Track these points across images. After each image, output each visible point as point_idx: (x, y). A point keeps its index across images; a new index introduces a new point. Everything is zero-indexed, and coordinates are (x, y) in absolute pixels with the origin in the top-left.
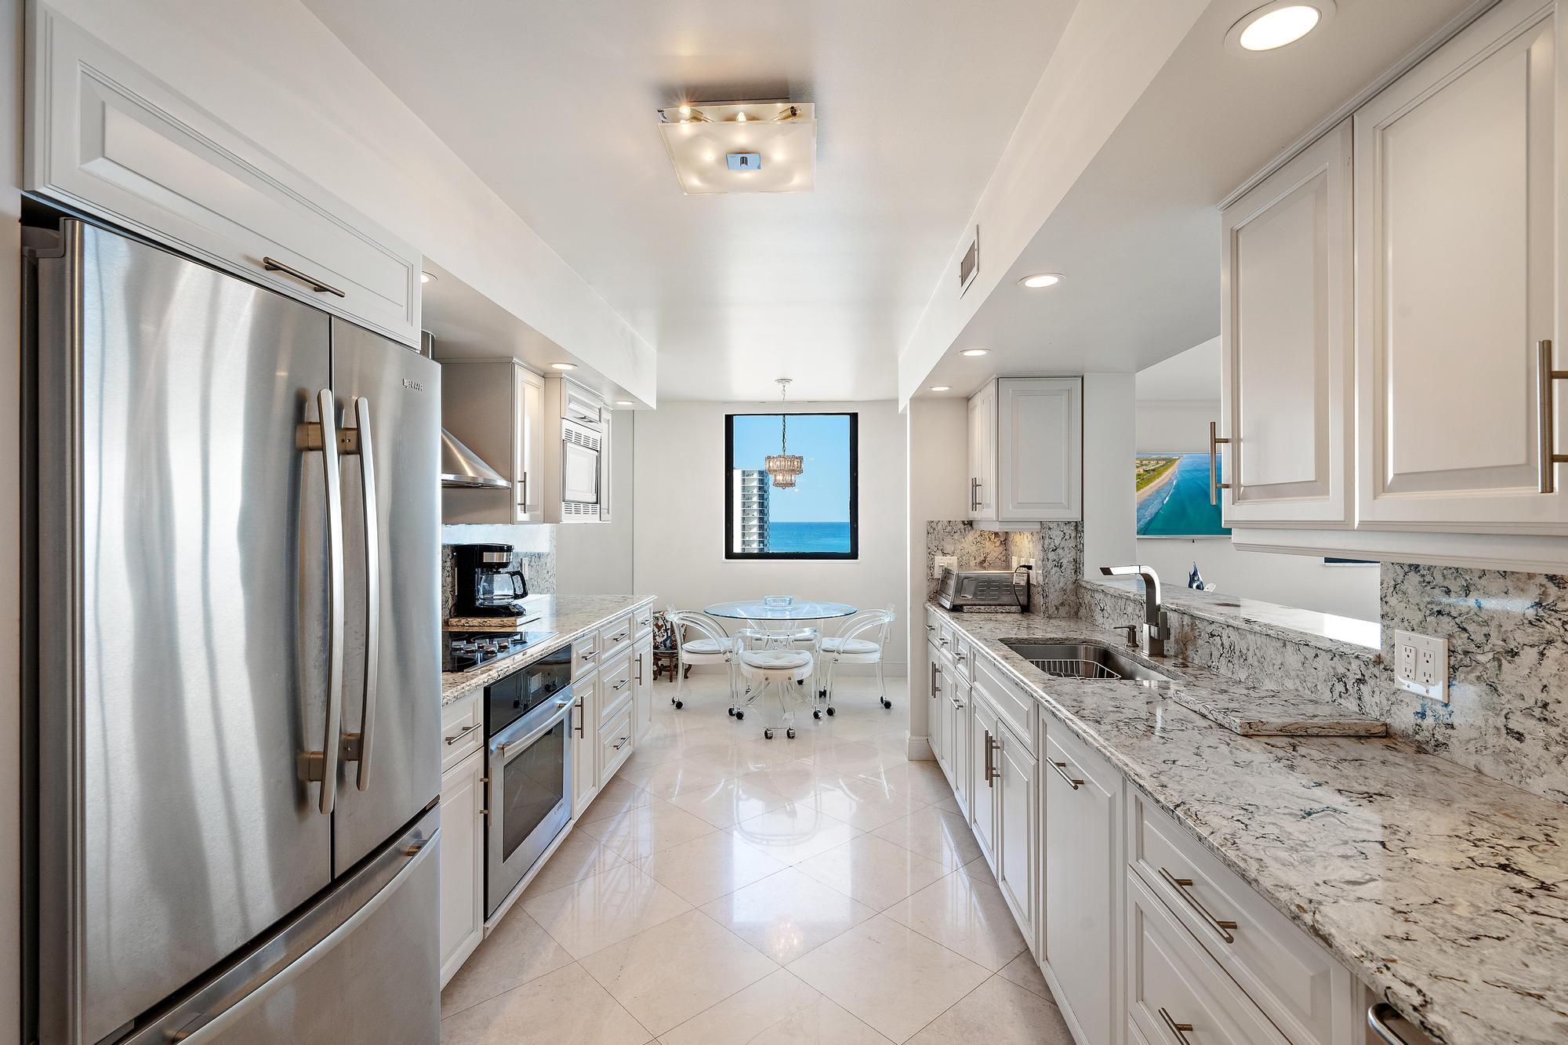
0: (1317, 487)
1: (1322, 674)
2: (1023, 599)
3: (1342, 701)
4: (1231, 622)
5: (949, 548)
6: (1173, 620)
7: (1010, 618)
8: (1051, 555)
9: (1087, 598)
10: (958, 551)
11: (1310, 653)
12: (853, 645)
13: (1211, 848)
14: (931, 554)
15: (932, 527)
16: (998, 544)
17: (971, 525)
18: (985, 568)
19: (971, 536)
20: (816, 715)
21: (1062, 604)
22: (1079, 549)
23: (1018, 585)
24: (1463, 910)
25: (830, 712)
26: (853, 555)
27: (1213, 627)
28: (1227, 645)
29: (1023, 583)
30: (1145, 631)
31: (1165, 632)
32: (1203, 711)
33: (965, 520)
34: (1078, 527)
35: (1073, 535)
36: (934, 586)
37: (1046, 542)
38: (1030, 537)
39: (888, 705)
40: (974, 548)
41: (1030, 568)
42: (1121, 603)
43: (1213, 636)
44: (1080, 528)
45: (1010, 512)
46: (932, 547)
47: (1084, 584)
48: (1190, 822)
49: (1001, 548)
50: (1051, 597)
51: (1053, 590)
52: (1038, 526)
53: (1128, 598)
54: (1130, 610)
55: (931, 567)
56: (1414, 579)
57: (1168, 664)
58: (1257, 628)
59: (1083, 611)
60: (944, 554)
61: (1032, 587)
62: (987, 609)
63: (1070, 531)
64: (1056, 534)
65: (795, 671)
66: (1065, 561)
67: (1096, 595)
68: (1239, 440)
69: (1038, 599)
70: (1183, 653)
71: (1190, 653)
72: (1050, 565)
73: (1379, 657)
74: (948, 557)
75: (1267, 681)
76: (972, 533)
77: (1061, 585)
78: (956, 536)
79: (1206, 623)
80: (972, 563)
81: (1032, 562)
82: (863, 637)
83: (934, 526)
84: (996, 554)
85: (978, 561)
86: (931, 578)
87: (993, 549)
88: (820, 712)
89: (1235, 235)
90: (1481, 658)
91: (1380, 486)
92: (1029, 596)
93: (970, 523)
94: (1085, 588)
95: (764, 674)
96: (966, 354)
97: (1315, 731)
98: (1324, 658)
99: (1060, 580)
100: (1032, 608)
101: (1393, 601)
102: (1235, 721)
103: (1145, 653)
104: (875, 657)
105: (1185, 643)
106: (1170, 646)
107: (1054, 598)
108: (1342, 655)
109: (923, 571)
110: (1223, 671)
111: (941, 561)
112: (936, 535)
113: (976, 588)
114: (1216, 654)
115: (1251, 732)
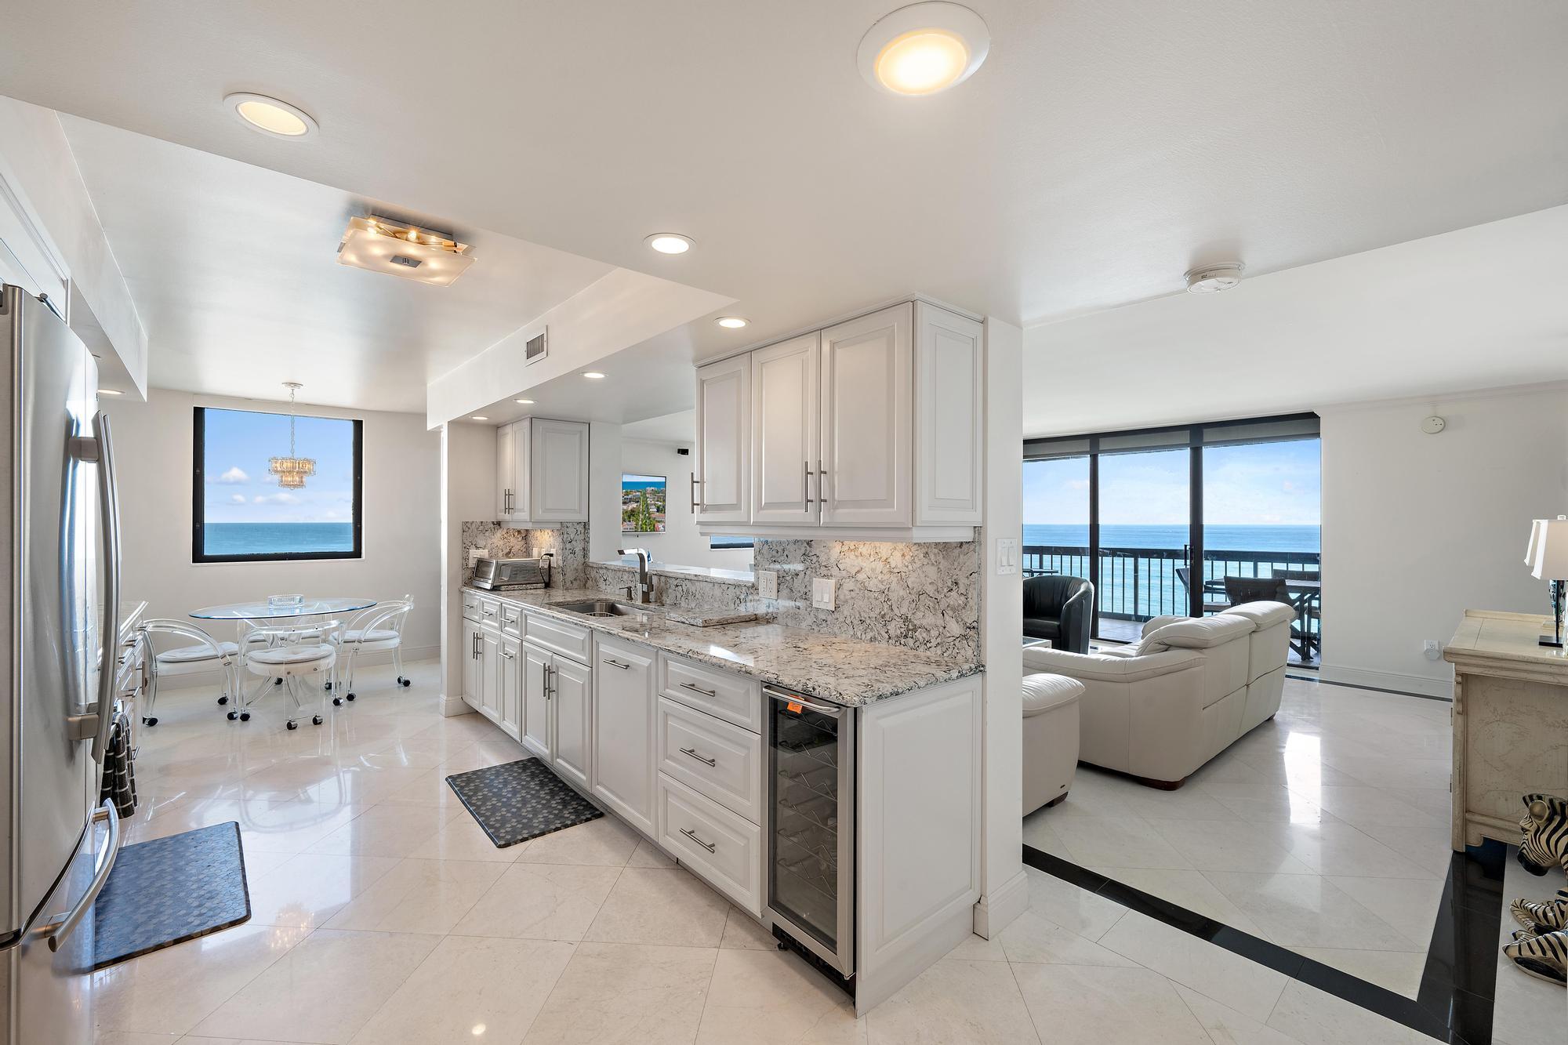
0: (735, 507)
1: (730, 597)
2: (546, 579)
3: (738, 608)
4: (687, 577)
5: (481, 543)
6: (655, 580)
7: (539, 592)
8: (568, 546)
9: (593, 574)
10: (489, 545)
11: (726, 587)
12: (370, 634)
13: (706, 662)
14: (466, 548)
15: (466, 527)
16: (520, 539)
17: (499, 525)
18: (510, 558)
19: (499, 534)
20: (337, 702)
21: (575, 579)
22: (586, 541)
23: (543, 568)
24: (785, 657)
25: (351, 698)
26: (357, 553)
27: (677, 581)
28: (685, 590)
29: (546, 567)
30: (640, 588)
31: (651, 587)
32: (683, 620)
33: (495, 520)
34: (586, 526)
35: (583, 531)
36: (468, 573)
37: (565, 536)
38: (550, 533)
39: (407, 683)
40: (501, 543)
41: (551, 555)
42: (620, 574)
43: (677, 586)
44: (587, 527)
45: (540, 515)
46: (467, 543)
47: (591, 565)
48: (695, 656)
49: (523, 542)
50: (568, 575)
51: (569, 570)
52: (559, 526)
53: (625, 571)
54: (625, 577)
55: (466, 559)
56: (766, 547)
57: (652, 606)
58: (701, 579)
59: (590, 583)
60: (477, 548)
61: (552, 570)
62: (520, 587)
63: (580, 528)
64: (571, 531)
65: (322, 662)
66: (577, 550)
67: (601, 571)
68: (704, 482)
69: (558, 578)
70: (660, 599)
71: (664, 598)
72: (567, 552)
73: (753, 584)
74: (481, 550)
75: (705, 605)
76: (500, 531)
77: (575, 566)
78: (487, 534)
79: (673, 579)
80: (500, 554)
81: (553, 551)
82: (381, 627)
83: (469, 525)
84: (519, 547)
85: (505, 552)
86: (465, 567)
87: (516, 543)
88: (341, 699)
89: (702, 383)
90: (788, 578)
91: (760, 508)
92: (550, 576)
93: (499, 524)
94: (592, 567)
95: (285, 669)
96: (519, 401)
97: (730, 621)
98: (732, 588)
99: (575, 562)
100: (553, 585)
101: (758, 558)
102: (699, 622)
103: (639, 602)
104: (396, 642)
105: (661, 593)
106: (652, 595)
107: (570, 576)
108: (739, 586)
109: (458, 562)
110: (683, 604)
111: (475, 554)
112: (467, 532)
113: (512, 571)
114: (679, 596)
115: (706, 625)
